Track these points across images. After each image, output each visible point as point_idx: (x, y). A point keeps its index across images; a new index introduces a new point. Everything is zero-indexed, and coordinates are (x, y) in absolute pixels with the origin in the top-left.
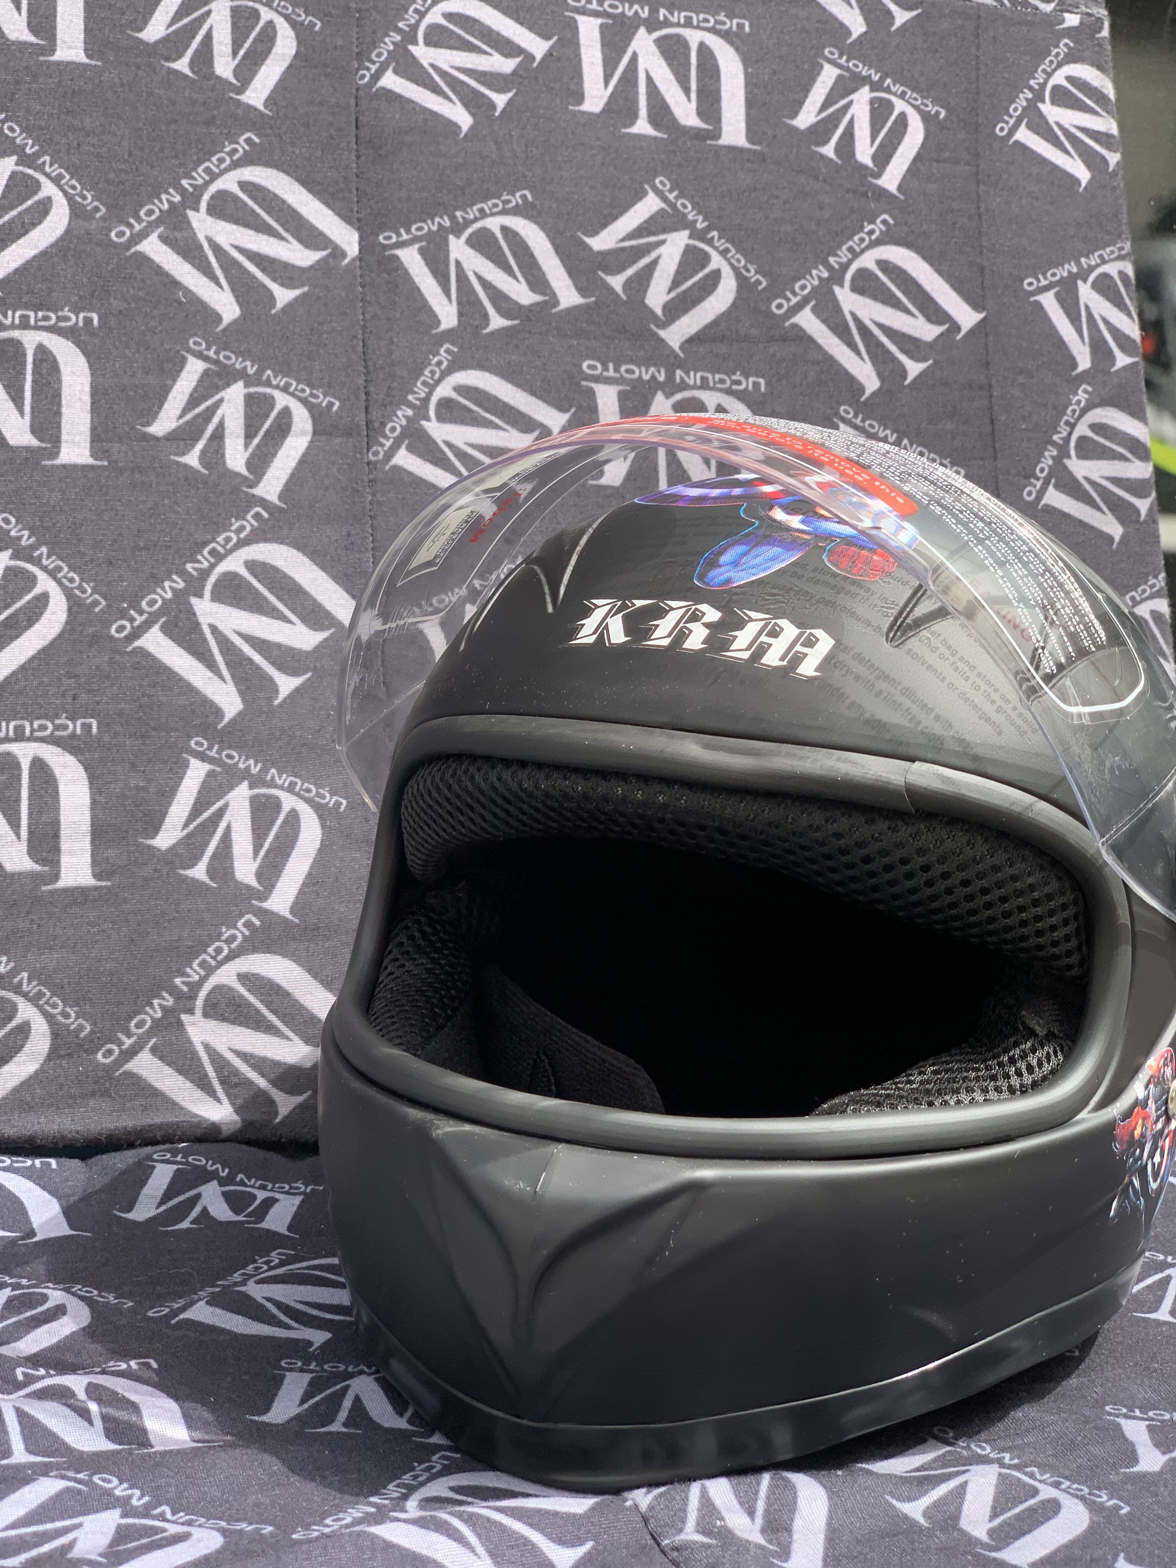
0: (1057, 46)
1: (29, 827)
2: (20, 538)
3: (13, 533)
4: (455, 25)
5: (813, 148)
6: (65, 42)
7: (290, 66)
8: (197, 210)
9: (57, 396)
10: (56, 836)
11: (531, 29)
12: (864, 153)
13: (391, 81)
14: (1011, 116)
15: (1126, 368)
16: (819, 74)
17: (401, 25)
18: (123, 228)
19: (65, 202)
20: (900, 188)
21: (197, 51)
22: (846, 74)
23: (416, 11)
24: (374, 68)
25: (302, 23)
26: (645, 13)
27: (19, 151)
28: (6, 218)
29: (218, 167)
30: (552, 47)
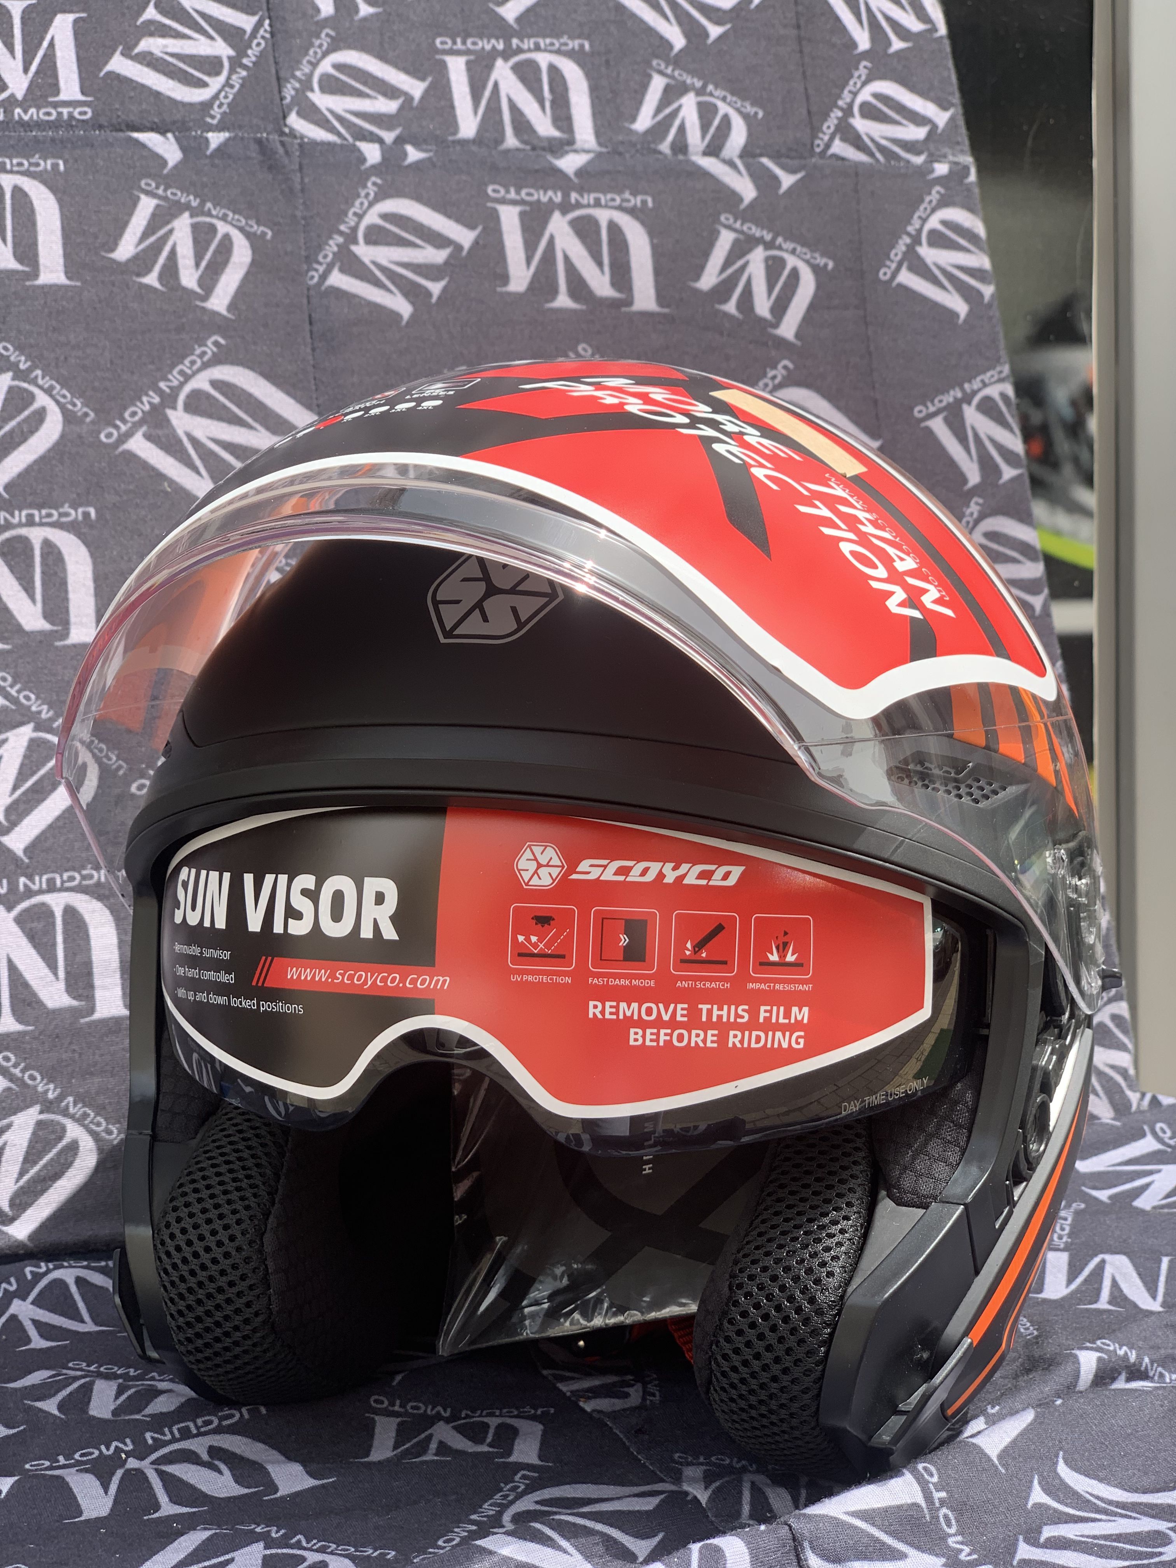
0: (930, 194)
1: (66, 969)
2: (40, 712)
3: (34, 709)
4: (391, 223)
5: (717, 306)
6: (46, 267)
7: (248, 274)
8: (174, 408)
9: (64, 583)
10: (90, 974)
11: (458, 220)
12: (763, 306)
13: (338, 279)
14: (892, 261)
15: (1013, 480)
16: (716, 238)
17: (343, 228)
18: (111, 430)
19: (57, 410)
20: (798, 335)
21: (164, 266)
22: (741, 237)
23: (355, 214)
24: (321, 269)
25: (255, 234)
26: (558, 198)
27: (13, 367)
28: (7, 428)
29: (190, 368)
30: (478, 237)
